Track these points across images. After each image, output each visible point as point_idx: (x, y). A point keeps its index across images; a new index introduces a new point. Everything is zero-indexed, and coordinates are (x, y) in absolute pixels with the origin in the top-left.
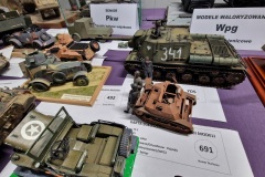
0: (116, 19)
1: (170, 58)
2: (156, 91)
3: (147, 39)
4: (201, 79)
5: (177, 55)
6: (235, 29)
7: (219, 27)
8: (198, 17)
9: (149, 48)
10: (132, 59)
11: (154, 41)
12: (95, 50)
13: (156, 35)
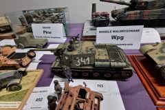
0: (50, 33)
1: (82, 65)
2: (71, 96)
3: (65, 52)
4: (105, 75)
5: (87, 62)
6: (122, 38)
7: (113, 37)
8: (100, 32)
9: (67, 58)
10: (56, 66)
11: (70, 53)
12: (31, 57)
13: (71, 49)
